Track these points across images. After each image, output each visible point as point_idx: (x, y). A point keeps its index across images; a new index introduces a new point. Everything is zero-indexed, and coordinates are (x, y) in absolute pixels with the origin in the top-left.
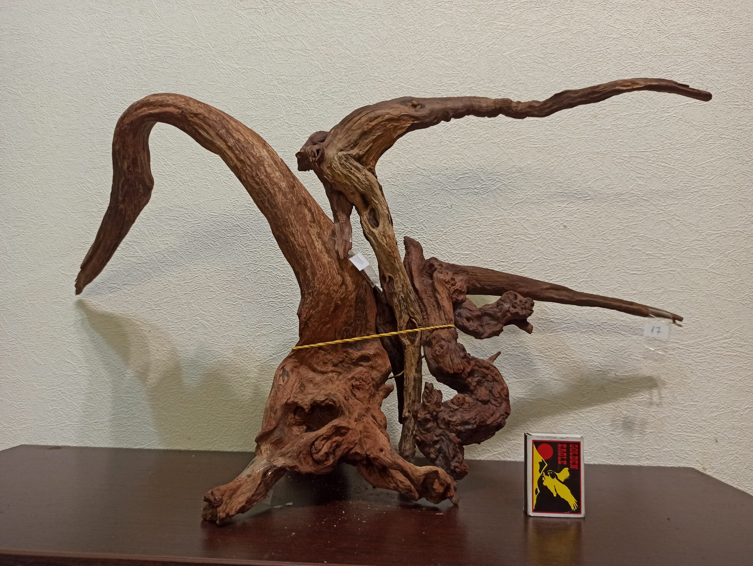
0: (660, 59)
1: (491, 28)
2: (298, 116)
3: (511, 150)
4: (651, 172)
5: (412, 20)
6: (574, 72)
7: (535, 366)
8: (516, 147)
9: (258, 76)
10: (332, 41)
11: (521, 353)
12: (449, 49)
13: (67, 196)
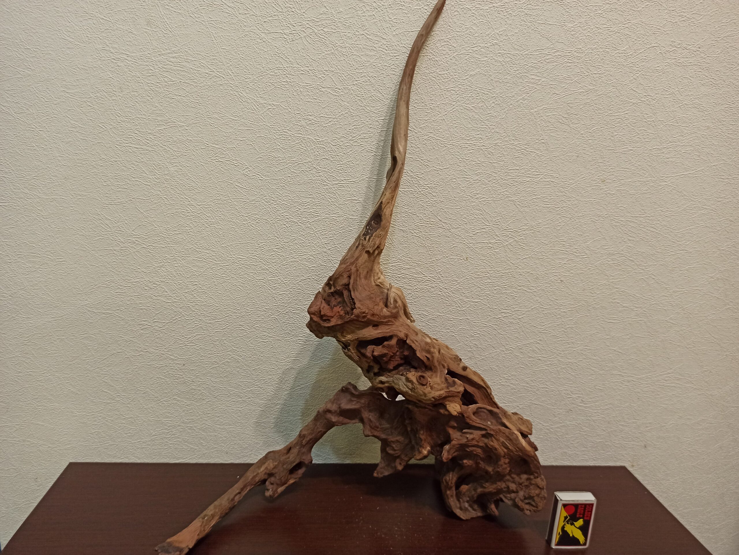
0: (669, 128)
1: (522, 81)
2: (327, 161)
3: (526, 208)
4: (641, 235)
5: (447, 65)
6: (593, 135)
7: (521, 394)
8: (530, 206)
9: (285, 114)
10: (364, 80)
11: (512, 384)
12: (480, 100)
13: (84, 232)
